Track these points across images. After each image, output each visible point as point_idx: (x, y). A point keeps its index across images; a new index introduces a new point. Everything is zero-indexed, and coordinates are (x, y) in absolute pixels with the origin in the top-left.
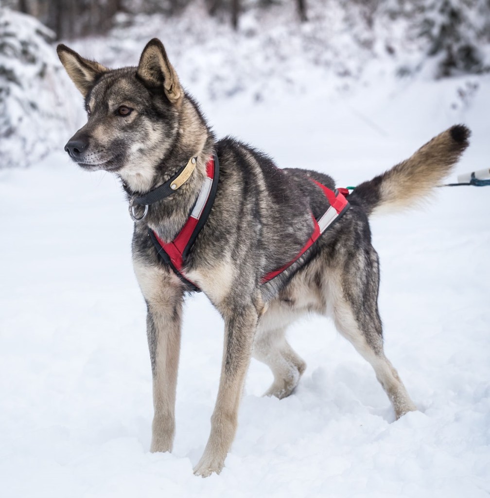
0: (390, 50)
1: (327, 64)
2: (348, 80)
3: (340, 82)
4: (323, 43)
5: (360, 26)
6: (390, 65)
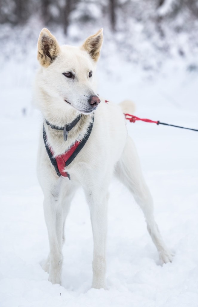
0: (181, 53)
1: (136, 62)
2: (151, 73)
3: (146, 74)
4: (130, 47)
5: (156, 37)
6: (182, 64)
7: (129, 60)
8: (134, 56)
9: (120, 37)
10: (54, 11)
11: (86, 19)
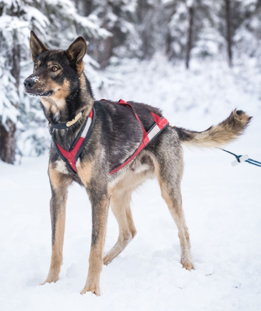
7: (246, 91)
8: (250, 88)
9: (236, 70)
10: (176, 48)
11: (205, 54)
